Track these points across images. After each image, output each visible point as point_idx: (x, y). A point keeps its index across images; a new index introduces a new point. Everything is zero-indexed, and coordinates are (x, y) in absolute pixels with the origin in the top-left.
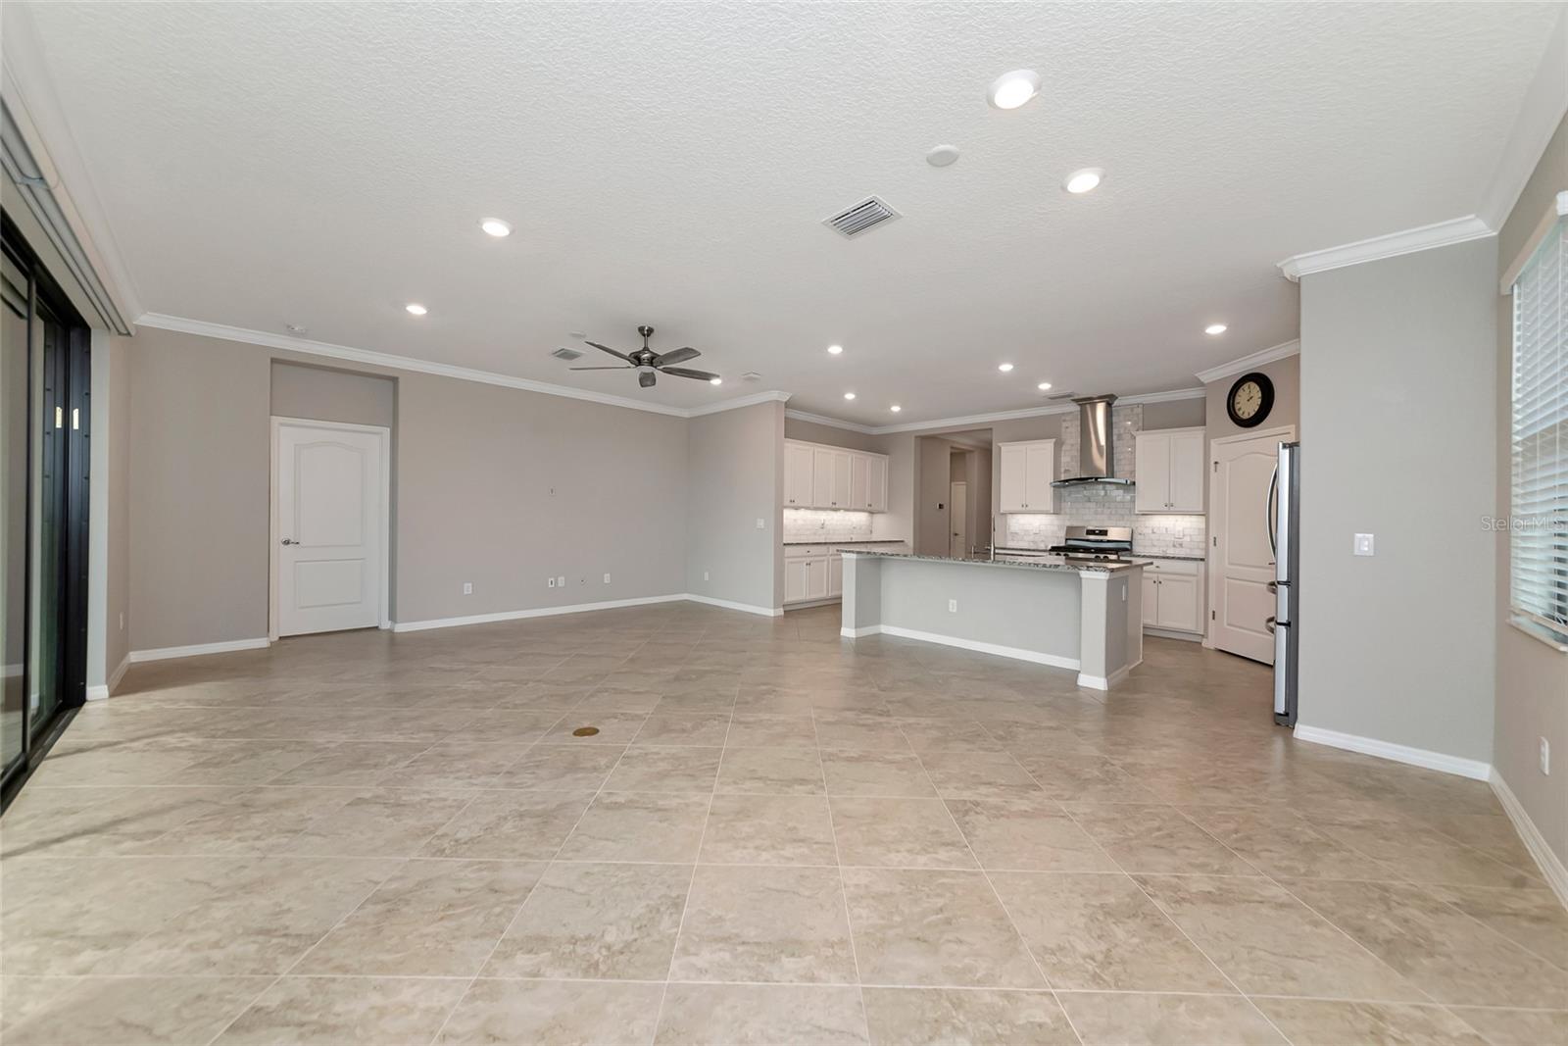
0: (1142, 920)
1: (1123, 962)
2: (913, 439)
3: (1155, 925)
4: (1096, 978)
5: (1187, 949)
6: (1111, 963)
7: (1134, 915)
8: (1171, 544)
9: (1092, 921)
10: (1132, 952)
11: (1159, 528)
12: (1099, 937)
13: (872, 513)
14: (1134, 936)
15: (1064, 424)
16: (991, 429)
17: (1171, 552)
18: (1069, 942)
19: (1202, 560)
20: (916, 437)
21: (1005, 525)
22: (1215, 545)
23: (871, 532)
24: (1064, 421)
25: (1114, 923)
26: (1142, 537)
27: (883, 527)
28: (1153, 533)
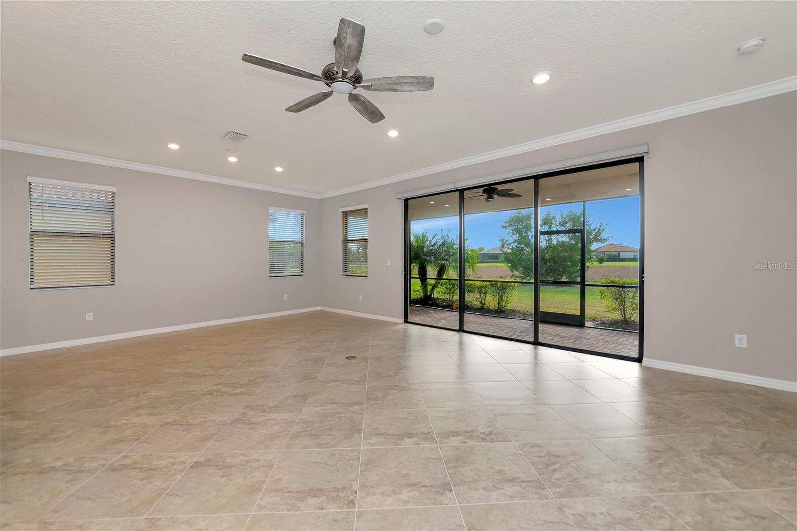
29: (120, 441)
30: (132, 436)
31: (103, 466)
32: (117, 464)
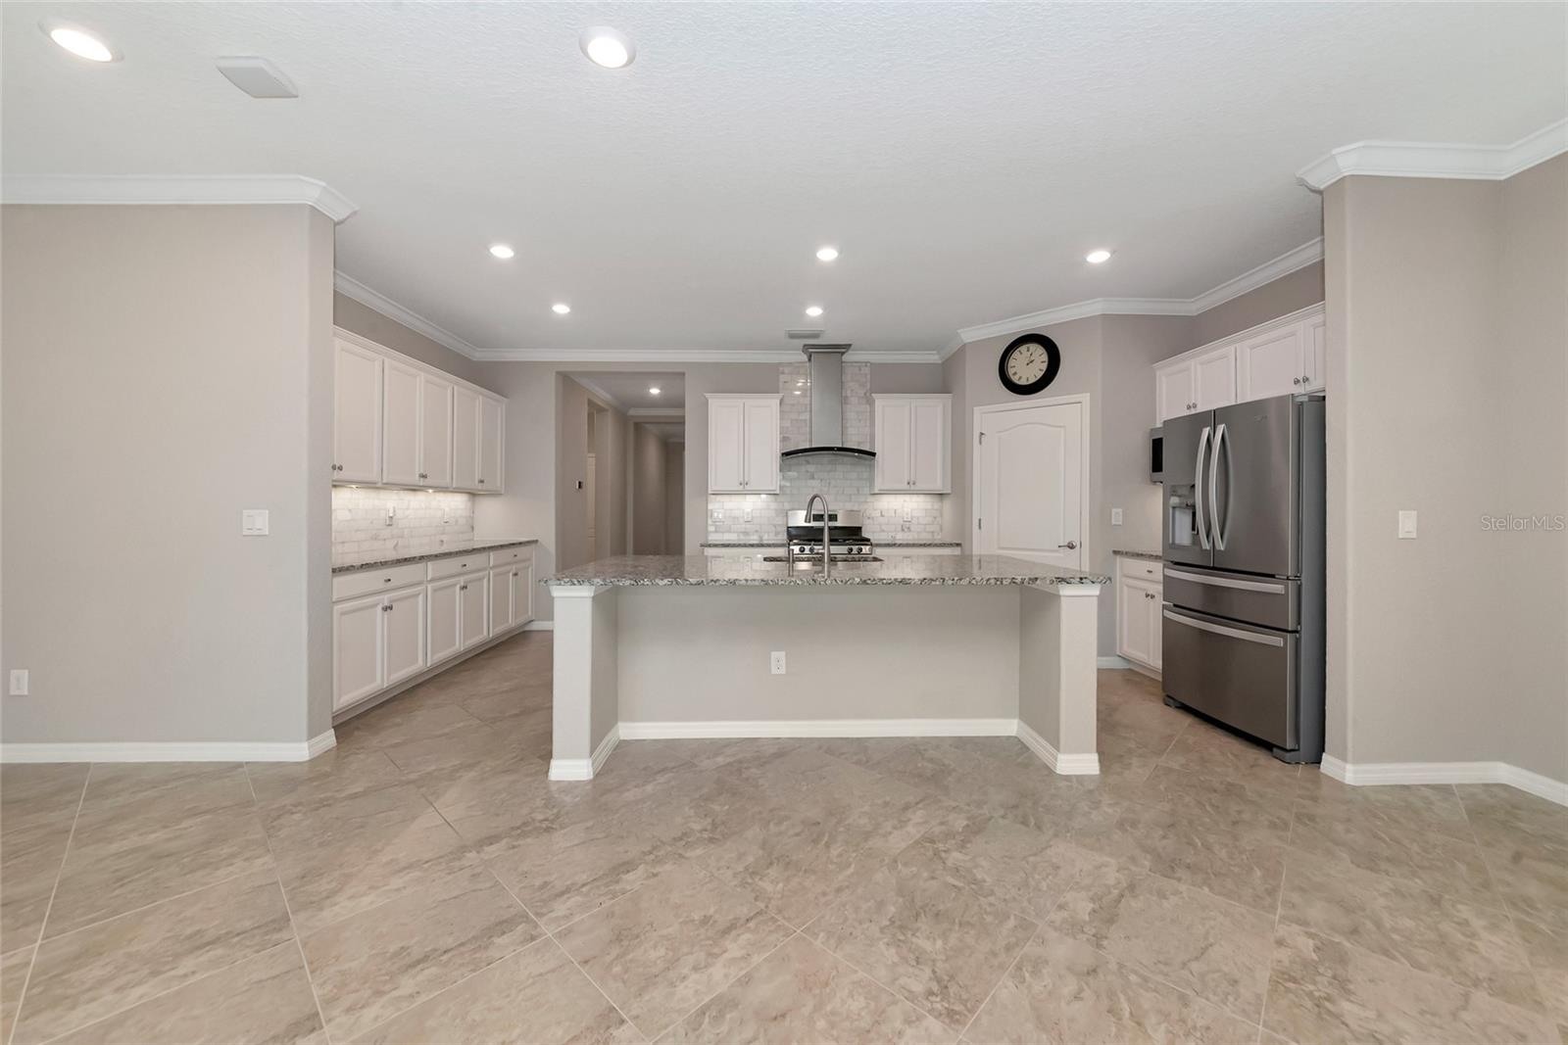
2: (554, 374)
8: (900, 528)
11: (888, 510)
13: (473, 495)
15: (782, 378)
16: (684, 374)
17: (900, 537)
19: (958, 545)
20: (558, 373)
21: (706, 513)
22: (980, 527)
23: (473, 528)
24: (783, 373)
26: (870, 521)
27: (496, 521)
28: (882, 516)
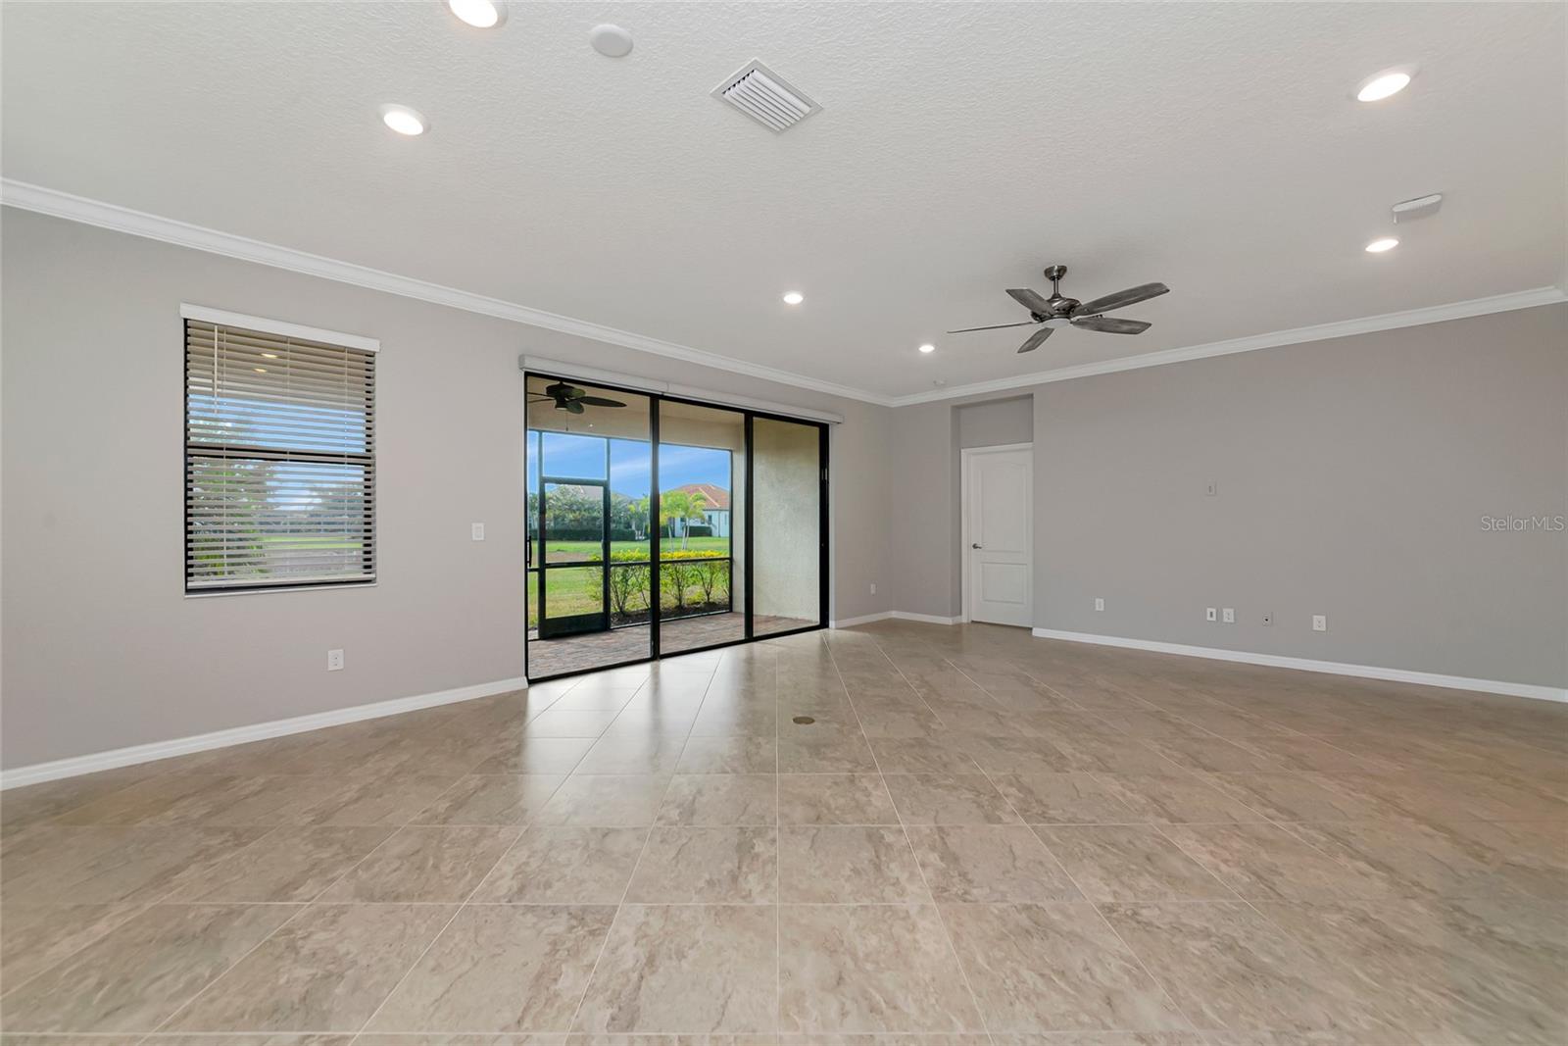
0: (293, 1003)
1: (279, 957)
3: (275, 1011)
4: (289, 931)
5: (228, 1020)
6: (287, 948)
7: (305, 999)
9: (334, 958)
10: (277, 970)
12: (314, 954)
14: (287, 982)
18: (333, 930)
25: (316, 974)
29: (1261, 841)
30: (1238, 836)
31: (1302, 825)
32: (1285, 817)
